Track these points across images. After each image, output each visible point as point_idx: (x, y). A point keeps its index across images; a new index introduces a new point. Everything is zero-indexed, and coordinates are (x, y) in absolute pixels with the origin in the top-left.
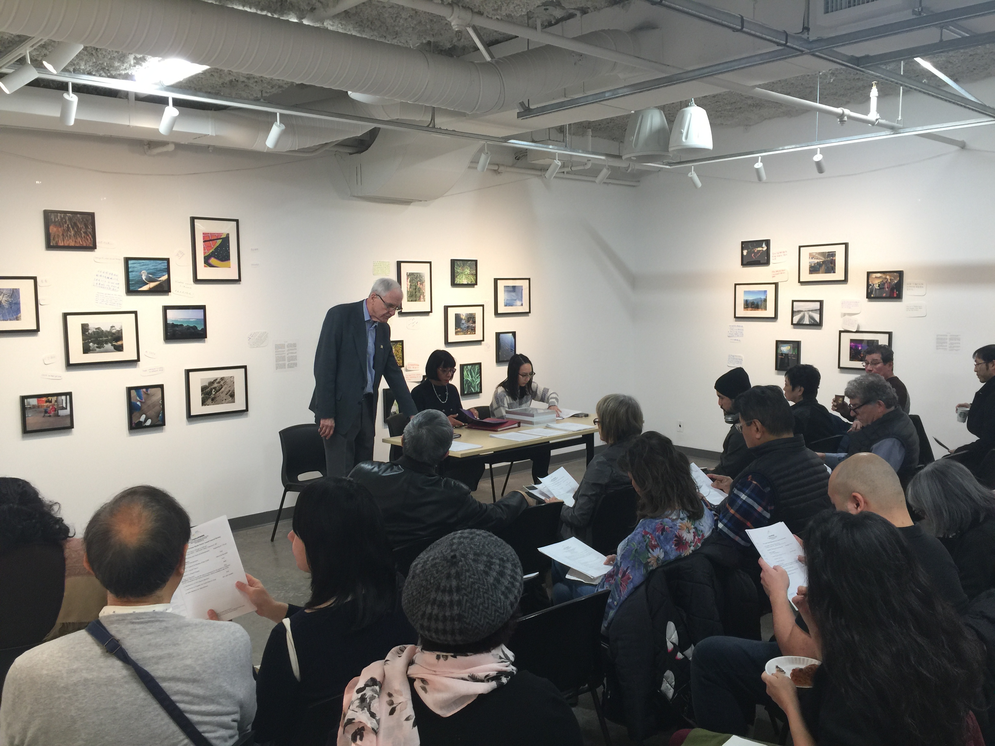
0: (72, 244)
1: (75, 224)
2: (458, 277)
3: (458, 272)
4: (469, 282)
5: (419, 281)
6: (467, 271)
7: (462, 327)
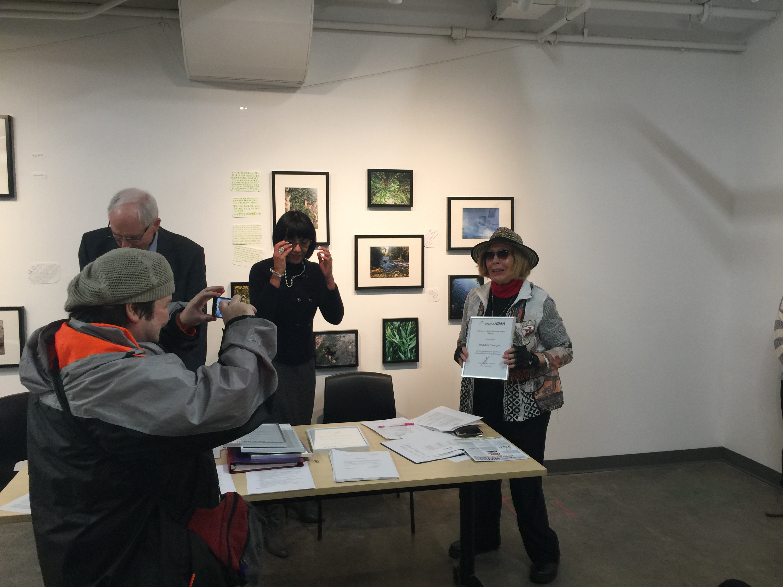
2: (377, 195)
3: (376, 187)
4: (398, 203)
5: (308, 199)
6: (395, 186)
7: (384, 266)
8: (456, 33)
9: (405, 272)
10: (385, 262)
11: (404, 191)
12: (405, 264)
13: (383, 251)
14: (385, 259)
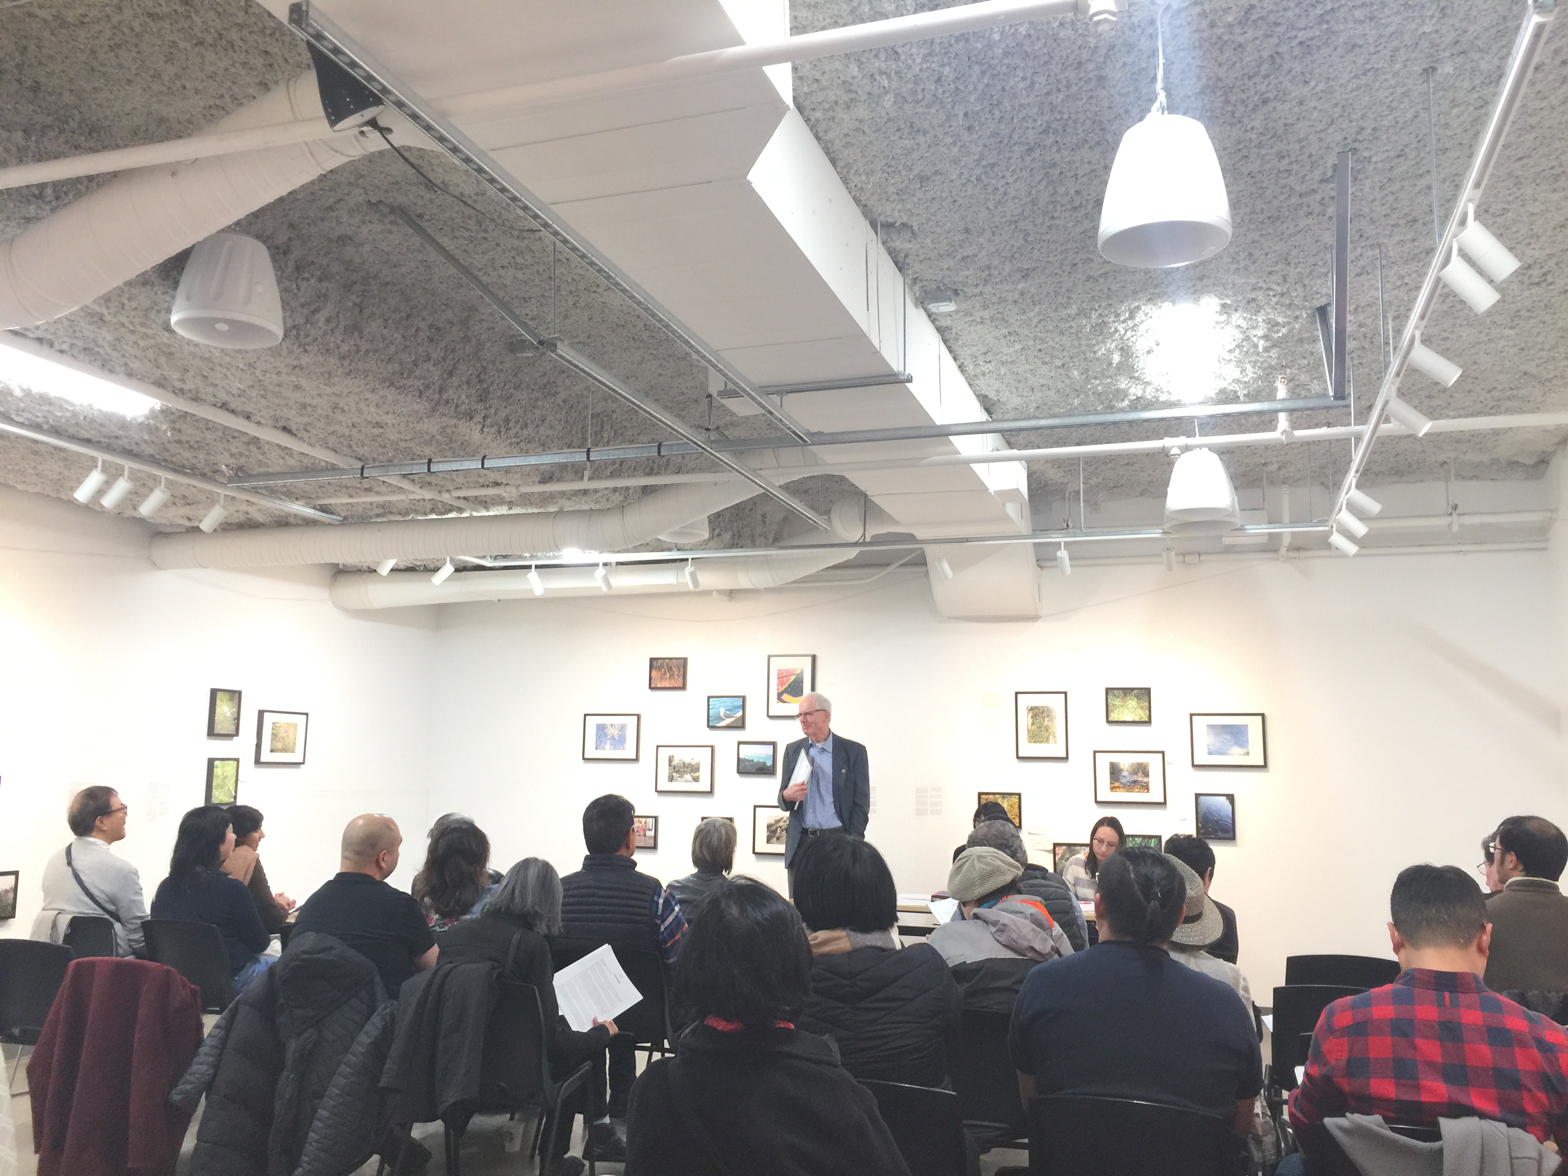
0: (668, 686)
1: (671, 668)
2: (1115, 711)
3: (1114, 705)
4: (1137, 719)
5: (1048, 716)
6: (1132, 703)
7: (1124, 781)
8: (1188, 559)
9: (1146, 787)
10: (1124, 776)
11: (1142, 707)
12: (1145, 780)
13: (1122, 767)
14: (1125, 773)
